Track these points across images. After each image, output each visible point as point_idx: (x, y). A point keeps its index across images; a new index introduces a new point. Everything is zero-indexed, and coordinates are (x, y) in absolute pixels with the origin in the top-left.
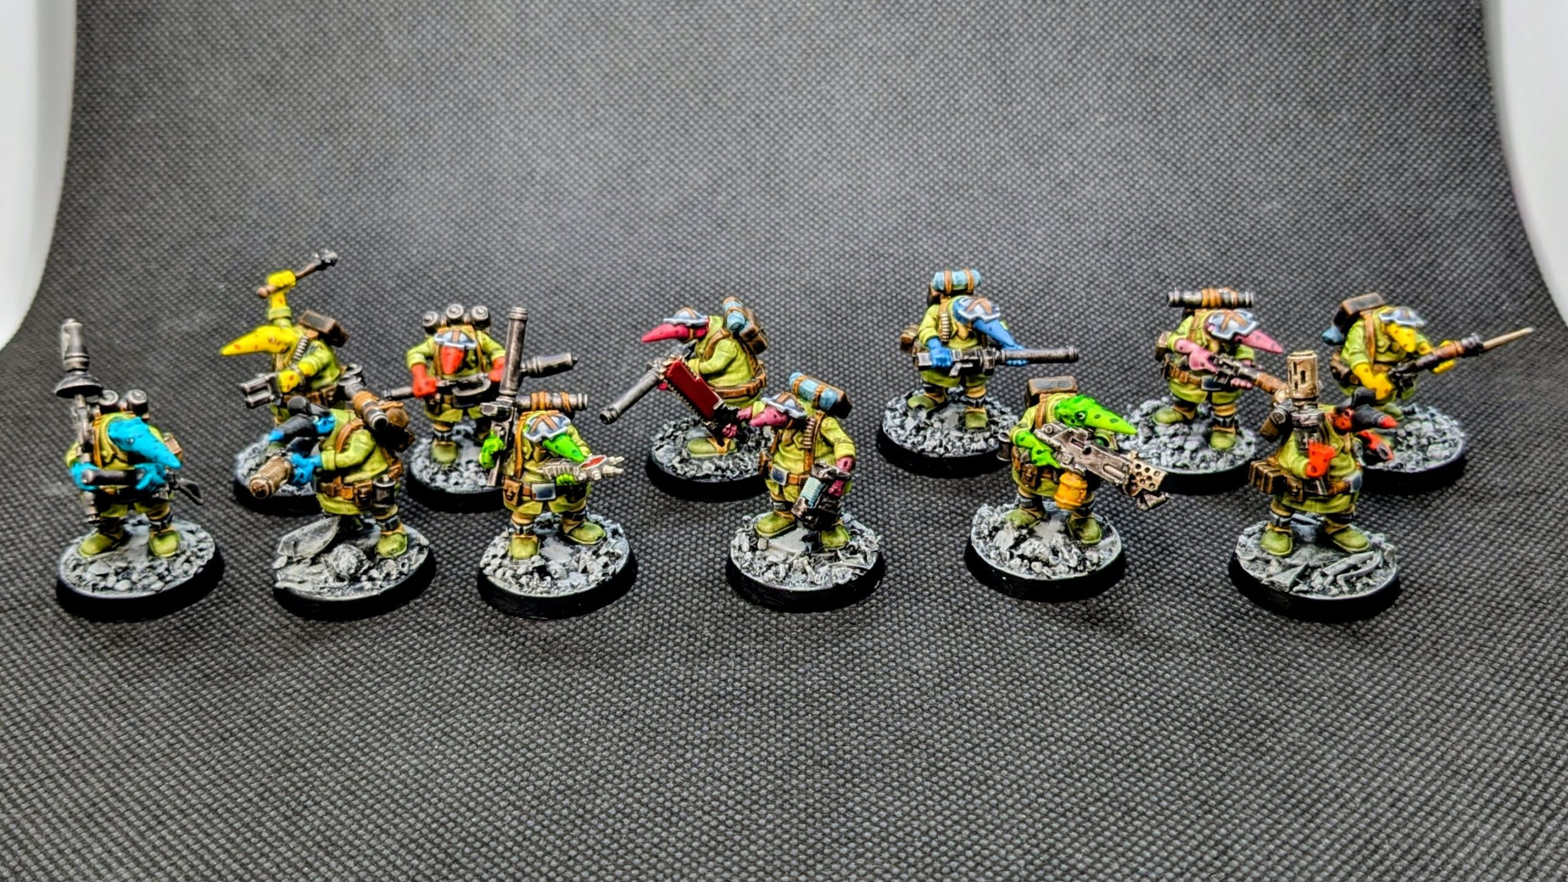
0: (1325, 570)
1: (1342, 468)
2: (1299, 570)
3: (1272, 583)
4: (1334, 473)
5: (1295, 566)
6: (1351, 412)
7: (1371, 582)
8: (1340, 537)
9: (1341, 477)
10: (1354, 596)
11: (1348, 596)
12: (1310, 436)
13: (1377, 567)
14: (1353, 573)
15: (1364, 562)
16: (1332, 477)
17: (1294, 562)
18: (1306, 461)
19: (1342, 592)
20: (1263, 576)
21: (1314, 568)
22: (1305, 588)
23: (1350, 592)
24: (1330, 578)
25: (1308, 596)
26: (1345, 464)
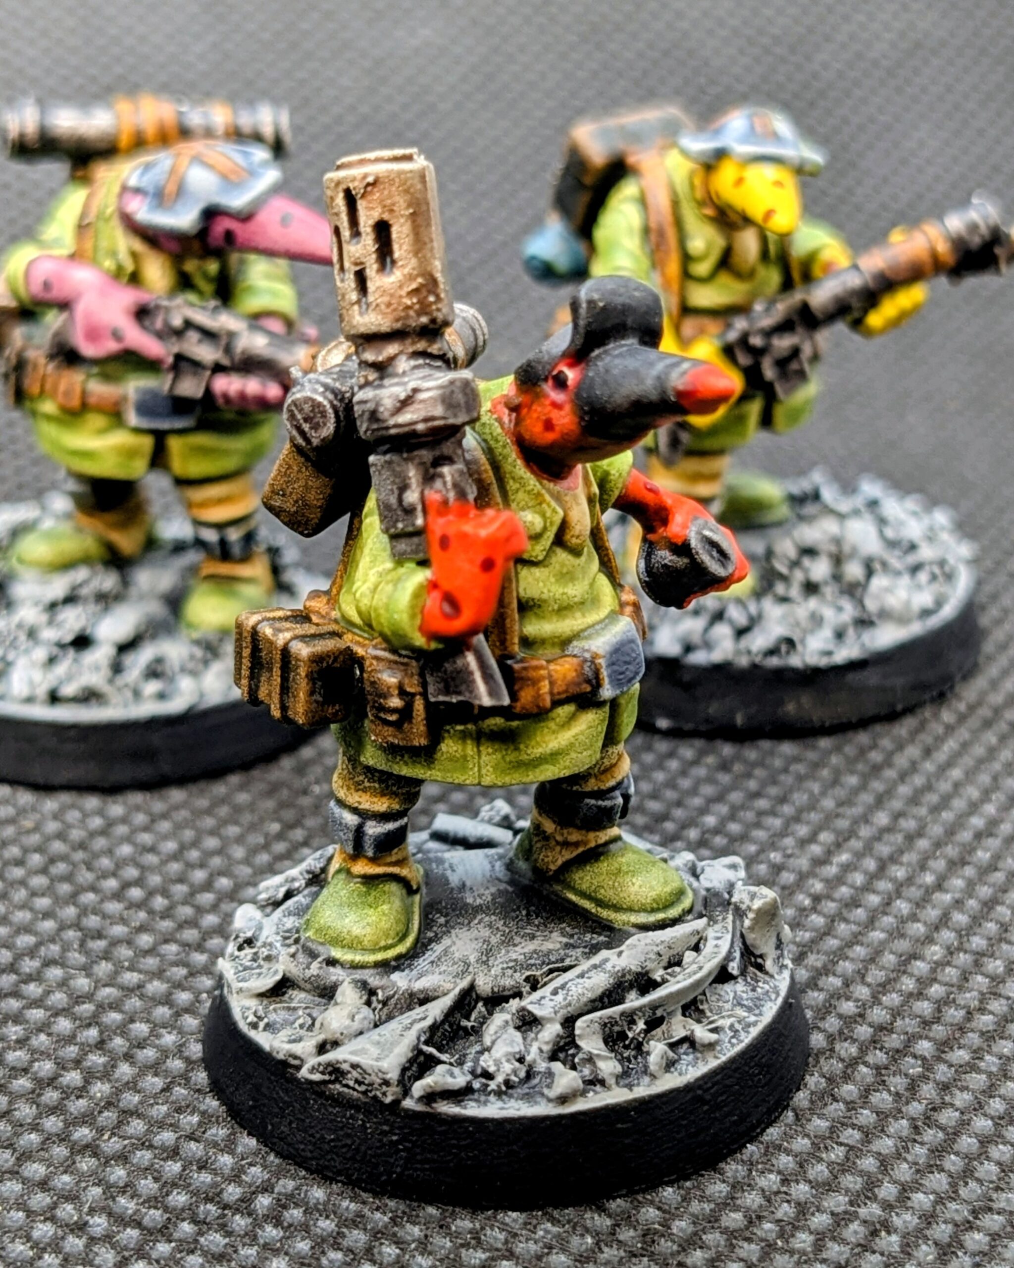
0: (531, 1002)
1: (564, 609)
2: (435, 1011)
3: (336, 1072)
4: (534, 628)
5: (425, 999)
6: (571, 375)
7: (701, 1033)
8: (585, 878)
9: (564, 642)
10: (643, 1090)
11: (617, 1096)
12: (429, 478)
13: (723, 976)
14: (633, 1001)
15: (675, 962)
16: (527, 642)
17: (420, 985)
18: (422, 576)
19: (595, 1082)
20: (305, 1048)
21: (496, 1000)
22: (459, 1080)
23: (628, 1084)
24: (552, 1031)
25: (472, 1109)
26: (575, 591)
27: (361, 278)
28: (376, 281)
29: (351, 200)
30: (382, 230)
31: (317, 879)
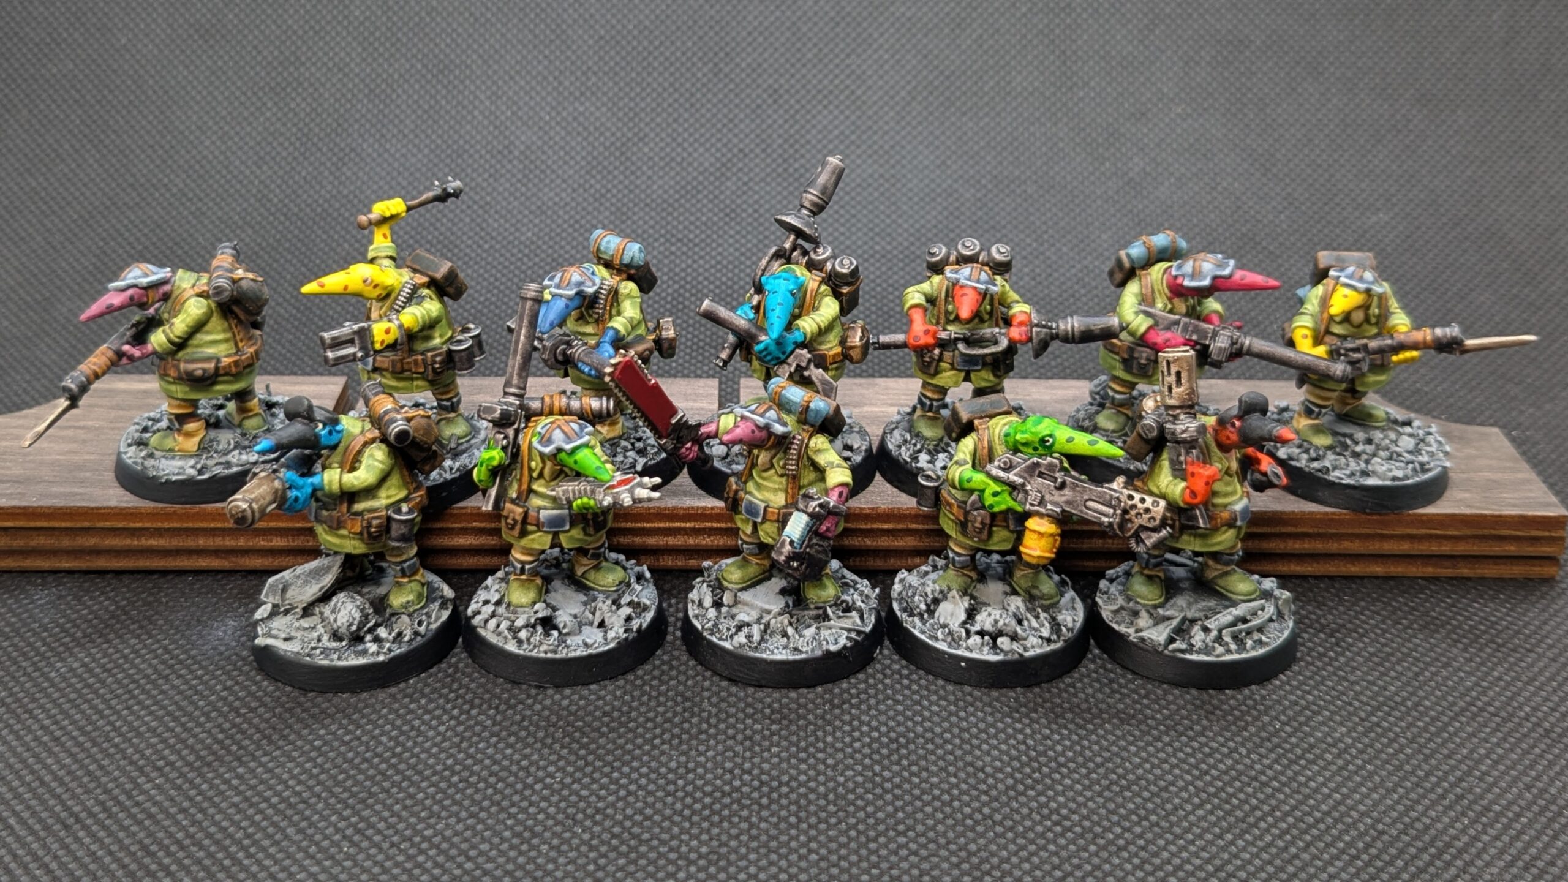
0: (1207, 623)
1: (1226, 495)
2: (1175, 622)
3: (1143, 640)
4: (1218, 501)
5: (1169, 618)
6: (1237, 423)
7: (1264, 638)
8: (1221, 582)
9: (1225, 506)
10: (1244, 656)
11: (1236, 657)
12: (1188, 453)
13: (1271, 620)
14: (1241, 626)
15: (1255, 614)
16: (1214, 505)
17: (1168, 613)
18: (1183, 484)
19: (1229, 651)
20: (1131, 631)
21: (1193, 621)
22: (1184, 646)
23: (1238, 652)
24: (1214, 633)
25: (1188, 656)
26: (1229, 489)
27: (1170, 389)
28: (1175, 390)
29: (1168, 363)
30: (1178, 374)
31: (1128, 574)
